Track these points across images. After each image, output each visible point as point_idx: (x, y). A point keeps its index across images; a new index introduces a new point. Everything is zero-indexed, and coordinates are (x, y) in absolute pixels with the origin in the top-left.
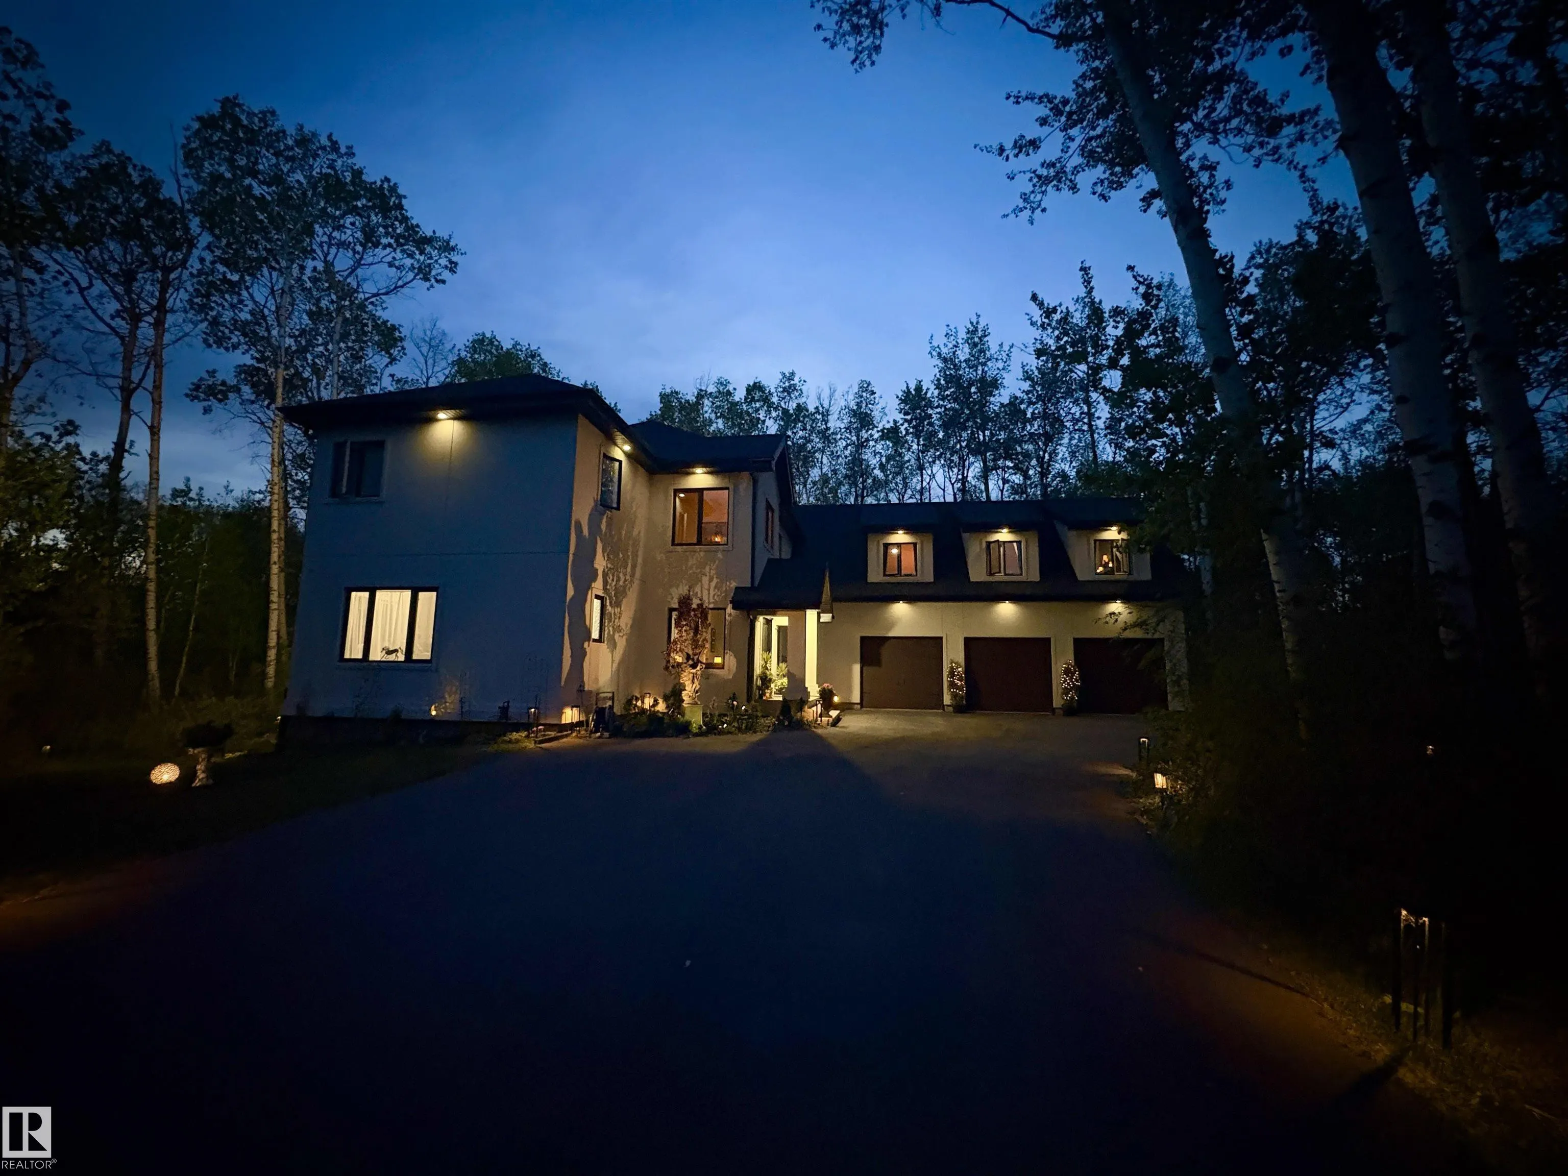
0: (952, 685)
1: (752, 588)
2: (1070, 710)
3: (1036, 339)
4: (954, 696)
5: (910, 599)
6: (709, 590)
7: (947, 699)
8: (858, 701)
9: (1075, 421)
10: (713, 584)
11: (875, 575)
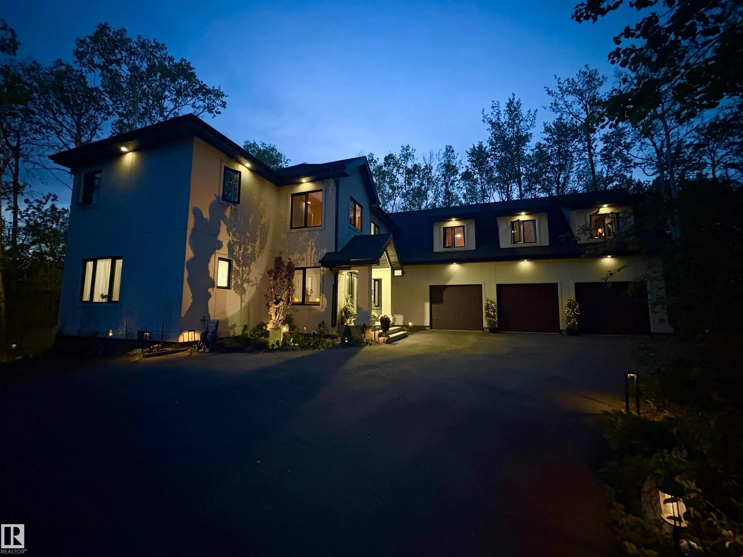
0: (488, 315)
1: (336, 252)
2: (571, 332)
3: (552, 104)
4: (490, 322)
5: (459, 261)
6: (311, 255)
7: (485, 324)
8: (429, 325)
9: (580, 152)
10: (313, 252)
11: (438, 247)
